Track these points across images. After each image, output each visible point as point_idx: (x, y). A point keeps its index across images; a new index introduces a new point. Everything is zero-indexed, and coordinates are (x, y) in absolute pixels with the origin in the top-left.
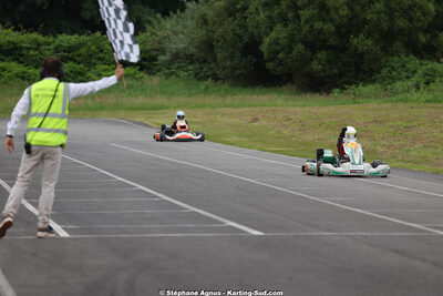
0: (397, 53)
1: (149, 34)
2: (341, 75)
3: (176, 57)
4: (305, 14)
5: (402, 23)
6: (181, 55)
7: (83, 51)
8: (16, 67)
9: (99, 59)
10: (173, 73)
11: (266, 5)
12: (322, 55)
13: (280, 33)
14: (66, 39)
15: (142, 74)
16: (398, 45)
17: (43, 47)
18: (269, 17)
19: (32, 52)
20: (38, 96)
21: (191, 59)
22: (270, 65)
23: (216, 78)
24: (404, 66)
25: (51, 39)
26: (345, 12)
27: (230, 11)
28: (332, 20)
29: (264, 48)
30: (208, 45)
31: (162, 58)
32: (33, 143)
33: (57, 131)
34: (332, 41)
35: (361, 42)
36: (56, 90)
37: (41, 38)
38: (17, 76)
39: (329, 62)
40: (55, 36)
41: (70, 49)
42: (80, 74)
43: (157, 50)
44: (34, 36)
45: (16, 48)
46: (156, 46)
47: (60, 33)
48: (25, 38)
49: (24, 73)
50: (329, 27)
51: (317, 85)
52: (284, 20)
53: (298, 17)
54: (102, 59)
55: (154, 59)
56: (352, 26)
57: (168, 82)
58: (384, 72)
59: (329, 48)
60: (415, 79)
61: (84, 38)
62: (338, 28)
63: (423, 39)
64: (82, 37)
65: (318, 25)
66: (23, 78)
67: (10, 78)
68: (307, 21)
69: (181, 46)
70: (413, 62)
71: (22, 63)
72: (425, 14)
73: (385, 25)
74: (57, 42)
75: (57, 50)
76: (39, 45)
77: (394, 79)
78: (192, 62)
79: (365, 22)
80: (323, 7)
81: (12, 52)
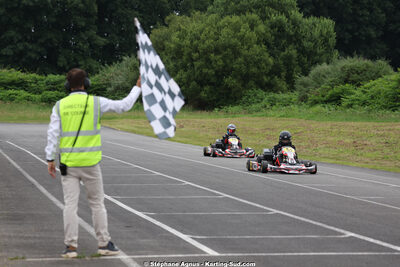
2: (218, 100)
3: (118, 88)
4: (197, 64)
5: (254, 70)
6: (121, 87)
8: (23, 93)
11: (173, 58)
12: (207, 88)
14: (52, 77)
16: (251, 83)
18: (175, 66)
19: (33, 85)
20: (67, 114)
24: (255, 95)
25: (44, 77)
26: (221, 63)
28: (213, 68)
31: (109, 89)
32: (68, 164)
33: (92, 150)
34: (213, 80)
35: (229, 81)
36: (86, 106)
37: (38, 77)
39: (211, 92)
40: (46, 76)
41: (55, 83)
43: (106, 85)
44: (33, 75)
45: (23, 82)
46: (105, 82)
48: (29, 77)
50: (211, 72)
52: (185, 68)
53: (193, 65)
55: (105, 89)
58: (244, 99)
60: (263, 103)
61: (63, 77)
62: (217, 72)
63: (266, 79)
65: (205, 71)
68: (198, 68)
69: (120, 82)
70: (261, 93)
72: (267, 65)
73: (244, 71)
74: (47, 79)
75: (47, 83)
77: (250, 103)
79: (232, 69)
80: (208, 61)
81: (21, 85)
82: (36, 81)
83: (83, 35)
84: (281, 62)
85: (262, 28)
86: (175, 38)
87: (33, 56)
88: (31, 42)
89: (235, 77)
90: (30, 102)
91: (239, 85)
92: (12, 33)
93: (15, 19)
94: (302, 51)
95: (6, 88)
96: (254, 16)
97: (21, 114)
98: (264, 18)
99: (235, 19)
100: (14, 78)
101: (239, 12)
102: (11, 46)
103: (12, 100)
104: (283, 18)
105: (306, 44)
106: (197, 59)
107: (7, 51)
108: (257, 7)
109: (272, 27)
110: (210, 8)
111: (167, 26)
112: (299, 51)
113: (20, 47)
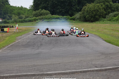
0: (101, 18)
3: (77, 18)
5: (101, 14)
7: (67, 18)
8: (58, 20)
10: (77, 20)
11: (86, 13)
13: (88, 16)
14: (65, 17)
15: (73, 21)
16: (101, 17)
21: (79, 19)
22: (87, 19)
23: (81, 21)
26: (95, 13)
27: (83, 13)
29: (86, 17)
30: (80, 17)
35: (97, 17)
39: (93, 19)
44: (61, 16)
46: (75, 17)
48: (60, 17)
50: (93, 15)
51: (92, 22)
52: (88, 14)
54: (69, 19)
56: (96, 15)
59: (93, 17)
61: (67, 16)
63: (104, 16)
65: (92, 15)
70: (103, 19)
72: (104, 13)
80: (93, 13)
82: (61, 18)
83: (74, 7)
84: (107, 13)
85: (104, 6)
86: (87, 9)
87: (63, 11)
88: (63, 9)
89: (98, 16)
91: (99, 17)
92: (59, 7)
93: (59, 4)
94: (112, 10)
95: (55, 19)
96: (102, 4)
98: (104, 4)
99: (98, 4)
101: (99, 3)
102: (58, 10)
103: (56, 21)
104: (108, 4)
105: (112, 9)
106: (91, 13)
107: (58, 11)
108: (103, 2)
109: (106, 5)
110: (94, 2)
111: (86, 6)
112: (111, 10)
113: (61, 10)
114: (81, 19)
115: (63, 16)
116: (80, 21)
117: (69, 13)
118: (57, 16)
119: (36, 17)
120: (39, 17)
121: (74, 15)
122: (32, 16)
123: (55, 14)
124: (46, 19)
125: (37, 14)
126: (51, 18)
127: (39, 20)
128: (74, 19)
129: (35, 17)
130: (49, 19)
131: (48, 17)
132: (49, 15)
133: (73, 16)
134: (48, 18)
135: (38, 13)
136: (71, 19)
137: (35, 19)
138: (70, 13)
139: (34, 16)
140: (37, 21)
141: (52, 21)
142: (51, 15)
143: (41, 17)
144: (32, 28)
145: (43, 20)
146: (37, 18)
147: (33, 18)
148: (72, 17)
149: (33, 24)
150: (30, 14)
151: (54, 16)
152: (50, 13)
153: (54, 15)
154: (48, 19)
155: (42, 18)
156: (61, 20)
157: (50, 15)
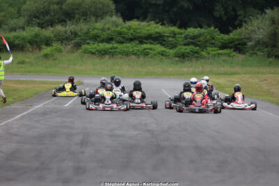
1: (244, 28)
3: (258, 43)
6: (261, 42)
7: (201, 39)
8: (159, 48)
9: (212, 43)
10: (255, 53)
14: (192, 31)
15: (234, 53)
17: (177, 36)
19: (170, 39)
25: (183, 31)
31: (250, 44)
38: (159, 53)
40: (186, 29)
41: (194, 37)
42: (196, 52)
43: (247, 39)
44: (175, 29)
45: (161, 36)
46: (247, 36)
47: (189, 27)
48: (167, 30)
49: (163, 51)
54: (213, 44)
55: (245, 44)
57: (251, 58)
61: (203, 30)
64: (202, 30)
66: (162, 55)
67: (155, 55)
71: (164, 45)
74: (186, 32)
75: (186, 38)
76: (175, 34)
78: (267, 46)
81: (158, 39)
90: (164, 58)
95: (141, 42)
97: (151, 68)
100: (150, 32)
103: (146, 54)
114: (274, 46)
115: (180, 27)
116: (269, 56)
117: (217, 14)
118: (153, 27)
119: (41, 26)
120: (59, 28)
121: (240, 26)
122: (22, 21)
123: (143, 17)
124: (95, 38)
125: (46, 13)
126: (120, 33)
127: (56, 45)
128: (239, 47)
129: (37, 29)
130: (109, 40)
131: (103, 30)
132: (108, 18)
133: (235, 27)
134: (105, 35)
135: (56, 6)
136: (223, 47)
137: (36, 35)
138: (219, 11)
139: (29, 23)
140: (47, 50)
141: (127, 54)
142: (120, 20)
143: (70, 27)
144: (21, 82)
145: (78, 46)
146: (48, 32)
147: (24, 34)
148: (231, 35)
149: (23, 63)
150: (11, 9)
151: (134, 23)
152: (113, 7)
153: (138, 18)
154: (102, 41)
155: (76, 34)
156: (173, 46)
157: (114, 22)
